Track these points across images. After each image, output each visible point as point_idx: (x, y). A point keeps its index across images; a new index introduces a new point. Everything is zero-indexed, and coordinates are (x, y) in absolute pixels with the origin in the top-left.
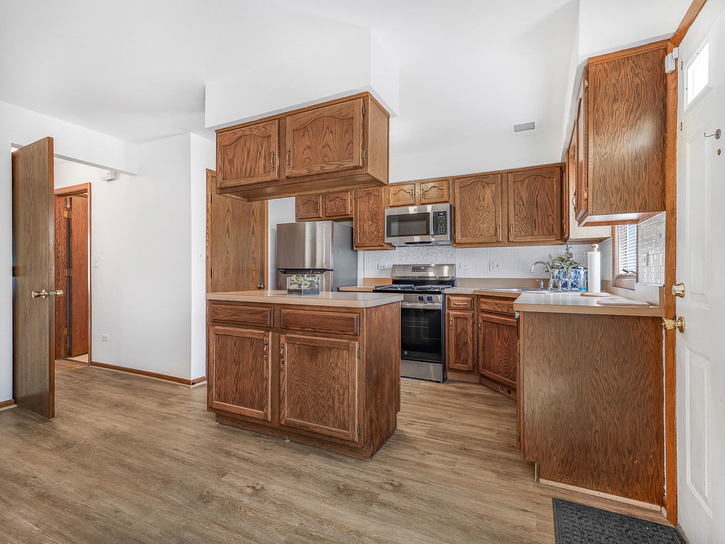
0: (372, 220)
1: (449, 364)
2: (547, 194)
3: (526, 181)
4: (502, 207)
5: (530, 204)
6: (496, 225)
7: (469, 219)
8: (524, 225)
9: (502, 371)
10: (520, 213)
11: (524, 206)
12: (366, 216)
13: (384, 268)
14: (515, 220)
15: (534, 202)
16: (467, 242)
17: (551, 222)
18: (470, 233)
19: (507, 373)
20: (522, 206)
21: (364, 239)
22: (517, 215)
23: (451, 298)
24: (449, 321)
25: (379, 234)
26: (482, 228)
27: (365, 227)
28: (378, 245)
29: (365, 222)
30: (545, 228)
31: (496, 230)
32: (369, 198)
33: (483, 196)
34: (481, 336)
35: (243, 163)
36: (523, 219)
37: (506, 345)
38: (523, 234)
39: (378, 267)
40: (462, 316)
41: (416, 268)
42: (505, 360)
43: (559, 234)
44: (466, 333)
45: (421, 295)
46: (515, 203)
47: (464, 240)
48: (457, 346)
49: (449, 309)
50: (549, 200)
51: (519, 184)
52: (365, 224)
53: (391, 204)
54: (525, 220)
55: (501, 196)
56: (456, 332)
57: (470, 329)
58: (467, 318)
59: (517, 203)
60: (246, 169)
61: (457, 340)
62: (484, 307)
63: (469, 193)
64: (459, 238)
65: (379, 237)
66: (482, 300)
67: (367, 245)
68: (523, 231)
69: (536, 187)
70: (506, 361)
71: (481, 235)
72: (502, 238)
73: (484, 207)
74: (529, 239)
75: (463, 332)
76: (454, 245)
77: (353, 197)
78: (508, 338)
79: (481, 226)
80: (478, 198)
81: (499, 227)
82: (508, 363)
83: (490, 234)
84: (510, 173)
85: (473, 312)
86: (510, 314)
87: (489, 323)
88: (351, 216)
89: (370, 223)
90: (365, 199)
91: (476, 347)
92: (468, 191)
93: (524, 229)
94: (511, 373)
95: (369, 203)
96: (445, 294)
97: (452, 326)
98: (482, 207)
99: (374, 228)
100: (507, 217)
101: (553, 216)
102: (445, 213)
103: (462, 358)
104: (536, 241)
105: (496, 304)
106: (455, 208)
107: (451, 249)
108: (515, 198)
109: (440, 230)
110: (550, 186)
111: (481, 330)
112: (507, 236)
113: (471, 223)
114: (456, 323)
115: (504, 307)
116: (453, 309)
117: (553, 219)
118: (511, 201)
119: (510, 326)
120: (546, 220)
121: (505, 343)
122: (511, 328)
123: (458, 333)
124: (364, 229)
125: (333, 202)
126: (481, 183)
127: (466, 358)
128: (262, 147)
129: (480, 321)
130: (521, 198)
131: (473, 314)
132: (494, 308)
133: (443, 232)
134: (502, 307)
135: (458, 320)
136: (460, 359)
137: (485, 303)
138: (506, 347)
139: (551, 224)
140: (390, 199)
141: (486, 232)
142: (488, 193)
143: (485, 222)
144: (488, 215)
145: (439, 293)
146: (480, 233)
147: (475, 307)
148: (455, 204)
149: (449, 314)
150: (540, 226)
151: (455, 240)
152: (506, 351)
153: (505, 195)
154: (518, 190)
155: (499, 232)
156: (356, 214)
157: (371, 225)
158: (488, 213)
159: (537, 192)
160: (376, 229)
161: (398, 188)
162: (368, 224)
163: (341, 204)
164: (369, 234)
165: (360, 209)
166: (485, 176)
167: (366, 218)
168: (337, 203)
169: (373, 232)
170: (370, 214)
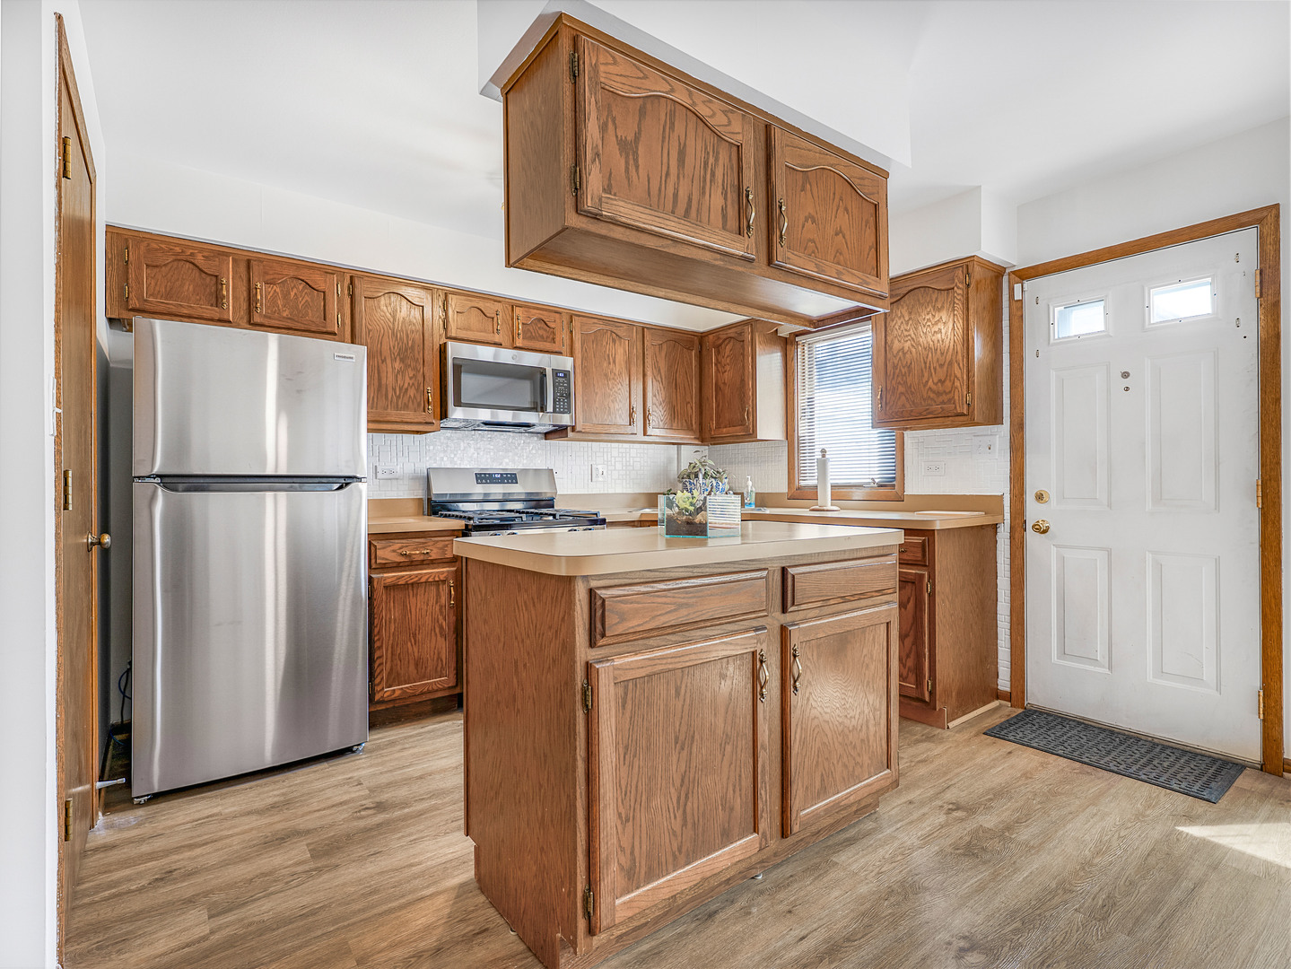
0: (402, 360)
2: (686, 373)
3: (665, 347)
5: (669, 383)
6: (630, 408)
7: (595, 390)
8: (663, 411)
10: (658, 393)
11: (663, 385)
12: (385, 347)
14: (653, 403)
15: (673, 380)
16: (591, 429)
17: (690, 412)
18: (596, 415)
20: (661, 384)
21: (383, 402)
22: (655, 396)
25: (423, 396)
26: (612, 410)
27: (383, 375)
28: (420, 420)
29: (384, 361)
30: (684, 420)
31: (631, 415)
32: (394, 306)
33: (613, 356)
35: (668, 174)
36: (661, 403)
38: (661, 425)
41: (483, 477)
43: (698, 430)
46: (653, 377)
47: (588, 426)
50: (688, 382)
51: (657, 349)
52: (383, 367)
53: (453, 333)
54: (663, 405)
59: (655, 377)
60: (676, 195)
63: (595, 346)
64: (580, 422)
65: (424, 404)
67: (390, 419)
68: (661, 421)
69: (675, 358)
71: (612, 421)
73: (615, 374)
77: (348, 291)
79: (612, 406)
80: (607, 358)
81: (636, 410)
83: (622, 419)
84: (647, 328)
89: (397, 365)
90: (383, 305)
92: (593, 341)
93: (662, 418)
95: (394, 317)
98: (613, 374)
99: (407, 380)
100: (642, 396)
101: (691, 403)
102: (567, 374)
108: (652, 369)
109: (560, 405)
110: (689, 360)
112: (642, 425)
113: (598, 398)
117: (692, 408)
118: (649, 373)
120: (686, 410)
124: (380, 379)
125: (277, 288)
126: (611, 335)
128: (717, 160)
130: (660, 371)
133: (563, 408)
140: (449, 320)
141: (618, 417)
142: (620, 353)
143: (616, 400)
144: (620, 389)
146: (610, 418)
150: (679, 417)
154: (656, 358)
155: (636, 419)
157: (402, 372)
158: (620, 386)
159: (676, 368)
160: (413, 384)
161: (467, 300)
162: (393, 368)
163: (309, 300)
164: (395, 393)
165: (370, 327)
166: (617, 324)
167: (386, 353)
168: (292, 294)
169: (407, 389)
170: (398, 344)
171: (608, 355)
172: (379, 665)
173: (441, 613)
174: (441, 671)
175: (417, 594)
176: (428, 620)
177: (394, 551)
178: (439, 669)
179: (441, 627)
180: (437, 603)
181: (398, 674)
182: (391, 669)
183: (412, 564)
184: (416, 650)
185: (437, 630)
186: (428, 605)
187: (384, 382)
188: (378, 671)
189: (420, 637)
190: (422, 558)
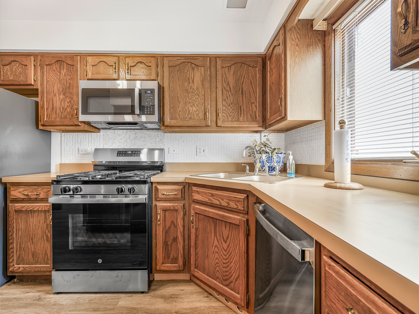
0: (64, 94)
1: (156, 265)
2: (251, 82)
3: (233, 68)
4: (211, 91)
5: (236, 91)
6: (205, 109)
7: (178, 101)
8: (231, 110)
9: (220, 276)
10: (227, 98)
11: (231, 92)
12: (56, 88)
13: (85, 153)
14: (223, 106)
15: (240, 89)
16: (176, 125)
17: (254, 109)
18: (179, 115)
19: (226, 280)
20: (230, 92)
21: (54, 116)
22: (225, 100)
23: (159, 187)
24: (157, 214)
25: (74, 111)
26: (191, 111)
27: (55, 102)
28: (72, 124)
29: (55, 95)
30: (249, 115)
31: (205, 114)
32: (60, 67)
33: (192, 78)
34: (193, 231)
36: (230, 105)
37: (225, 246)
38: (230, 119)
39: (79, 151)
40: (172, 208)
41: (121, 153)
42: (224, 263)
43: (261, 121)
44: (176, 227)
45: (119, 186)
46: (223, 89)
47: (173, 122)
48: (165, 244)
49: (156, 200)
50: (253, 88)
51: (227, 69)
52: (54, 98)
53: (90, 76)
54: (231, 106)
55: (210, 80)
56: (165, 226)
57: (180, 222)
58: (177, 210)
59: (225, 88)
61: (165, 237)
62: (196, 197)
63: (179, 73)
64: (168, 120)
65: (74, 115)
66: (194, 188)
67: (56, 124)
68: (230, 116)
69: (242, 74)
70: (225, 265)
71: (191, 118)
72: (211, 124)
73: (193, 89)
74: (235, 124)
75: (172, 226)
76: (163, 128)
77: (39, 64)
78: (228, 238)
79: (191, 109)
80: (187, 80)
81: (208, 111)
82: (228, 268)
83: (199, 117)
84: (218, 57)
85: (183, 202)
86: (230, 209)
87: (203, 217)
88: (35, 87)
89: (62, 97)
90: (55, 67)
91: (186, 242)
92: (178, 71)
93: (231, 114)
94: (231, 282)
95: (60, 73)
96: (152, 183)
97: (159, 221)
98: (192, 89)
99: (66, 104)
100: (215, 101)
101: (256, 103)
102: (152, 91)
103: (172, 257)
104: (241, 127)
105: (212, 195)
106: (163, 88)
107: (160, 133)
108: (223, 83)
109: (147, 110)
110: (254, 74)
111: (193, 224)
112: (215, 120)
113: (180, 105)
114: (165, 216)
115: (222, 200)
116: (161, 200)
117: (256, 106)
118: (219, 86)
119: (230, 223)
120: (250, 107)
121: (223, 243)
122: (231, 225)
123: (167, 228)
124: (53, 104)
125: (8, 67)
126: (191, 65)
127: (175, 256)
129: (192, 212)
130: (228, 84)
131: (184, 205)
132: (210, 200)
133: (150, 112)
134: (220, 200)
135: (167, 213)
136: (169, 257)
137: (198, 193)
138: (225, 248)
139: (254, 111)
140: (88, 70)
141: (195, 115)
142: (197, 75)
143: (194, 105)
144: (197, 98)
145: (145, 182)
146: (189, 116)
147: (187, 197)
148: (163, 83)
149: (156, 206)
150: (245, 112)
151: (163, 122)
152: (225, 253)
153: (213, 80)
154: (226, 75)
155: (208, 116)
156: (42, 84)
157: (64, 100)
158: (197, 96)
159: (242, 79)
160: (69, 105)
161: (97, 58)
162: (59, 98)
163: (21, 70)
164: (60, 111)
165: (48, 80)
166: (194, 58)
167: (56, 91)
168: (14, 69)
169: (66, 109)
170: (62, 86)
171: (189, 78)
172: (12, 252)
173: (47, 228)
174: (47, 261)
175: (33, 217)
176: (40, 232)
177: (20, 192)
178: (46, 260)
179: (47, 236)
180: (45, 222)
181: (23, 258)
182: (19, 255)
183: (29, 200)
184: (33, 247)
185: (45, 238)
186: (39, 223)
187: (55, 106)
188: (11, 255)
189: (35, 240)
190: (35, 197)
